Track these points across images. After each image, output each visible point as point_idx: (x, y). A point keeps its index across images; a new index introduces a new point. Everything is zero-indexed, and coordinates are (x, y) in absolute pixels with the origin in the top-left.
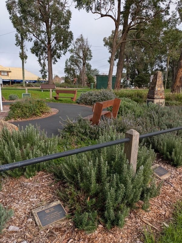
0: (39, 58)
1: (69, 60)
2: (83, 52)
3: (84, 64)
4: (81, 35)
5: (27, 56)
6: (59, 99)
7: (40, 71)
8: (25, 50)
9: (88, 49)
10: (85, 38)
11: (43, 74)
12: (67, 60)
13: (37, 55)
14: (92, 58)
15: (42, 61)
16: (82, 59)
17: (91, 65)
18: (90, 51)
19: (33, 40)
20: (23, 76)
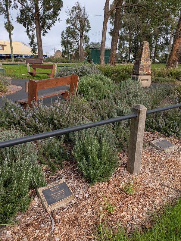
0: (27, 29)
1: (65, 32)
2: (80, 22)
3: (81, 36)
4: (78, 3)
5: (13, 26)
6: (37, 75)
7: (29, 44)
8: (10, 20)
9: (86, 19)
10: (82, 6)
11: (32, 47)
12: (63, 31)
13: (25, 25)
14: (90, 29)
15: (31, 33)
16: (79, 30)
18: (88, 21)
19: (19, 8)
20: (11, 49)
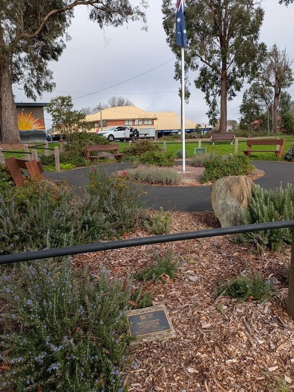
0: (207, 95)
2: (277, 74)
3: (277, 95)
4: (275, 46)
5: (190, 92)
6: (252, 154)
7: (207, 114)
8: (186, 85)
9: (287, 68)
10: (280, 49)
11: (211, 118)
12: (247, 91)
13: (203, 90)
14: (292, 82)
15: (211, 98)
16: (274, 86)
17: (291, 95)
18: (290, 70)
19: (199, 68)
